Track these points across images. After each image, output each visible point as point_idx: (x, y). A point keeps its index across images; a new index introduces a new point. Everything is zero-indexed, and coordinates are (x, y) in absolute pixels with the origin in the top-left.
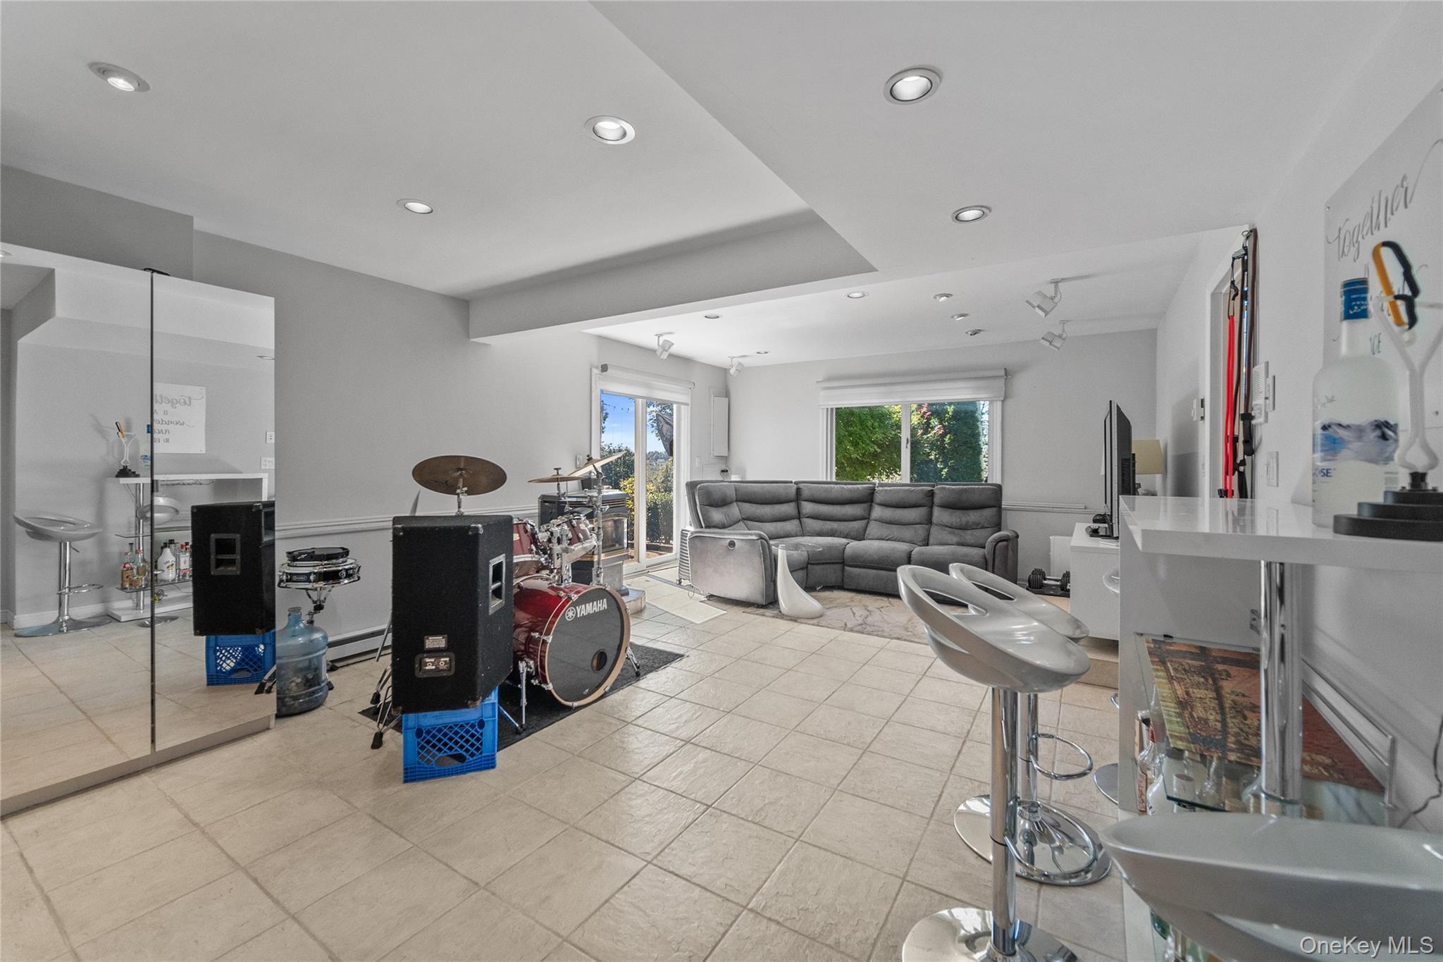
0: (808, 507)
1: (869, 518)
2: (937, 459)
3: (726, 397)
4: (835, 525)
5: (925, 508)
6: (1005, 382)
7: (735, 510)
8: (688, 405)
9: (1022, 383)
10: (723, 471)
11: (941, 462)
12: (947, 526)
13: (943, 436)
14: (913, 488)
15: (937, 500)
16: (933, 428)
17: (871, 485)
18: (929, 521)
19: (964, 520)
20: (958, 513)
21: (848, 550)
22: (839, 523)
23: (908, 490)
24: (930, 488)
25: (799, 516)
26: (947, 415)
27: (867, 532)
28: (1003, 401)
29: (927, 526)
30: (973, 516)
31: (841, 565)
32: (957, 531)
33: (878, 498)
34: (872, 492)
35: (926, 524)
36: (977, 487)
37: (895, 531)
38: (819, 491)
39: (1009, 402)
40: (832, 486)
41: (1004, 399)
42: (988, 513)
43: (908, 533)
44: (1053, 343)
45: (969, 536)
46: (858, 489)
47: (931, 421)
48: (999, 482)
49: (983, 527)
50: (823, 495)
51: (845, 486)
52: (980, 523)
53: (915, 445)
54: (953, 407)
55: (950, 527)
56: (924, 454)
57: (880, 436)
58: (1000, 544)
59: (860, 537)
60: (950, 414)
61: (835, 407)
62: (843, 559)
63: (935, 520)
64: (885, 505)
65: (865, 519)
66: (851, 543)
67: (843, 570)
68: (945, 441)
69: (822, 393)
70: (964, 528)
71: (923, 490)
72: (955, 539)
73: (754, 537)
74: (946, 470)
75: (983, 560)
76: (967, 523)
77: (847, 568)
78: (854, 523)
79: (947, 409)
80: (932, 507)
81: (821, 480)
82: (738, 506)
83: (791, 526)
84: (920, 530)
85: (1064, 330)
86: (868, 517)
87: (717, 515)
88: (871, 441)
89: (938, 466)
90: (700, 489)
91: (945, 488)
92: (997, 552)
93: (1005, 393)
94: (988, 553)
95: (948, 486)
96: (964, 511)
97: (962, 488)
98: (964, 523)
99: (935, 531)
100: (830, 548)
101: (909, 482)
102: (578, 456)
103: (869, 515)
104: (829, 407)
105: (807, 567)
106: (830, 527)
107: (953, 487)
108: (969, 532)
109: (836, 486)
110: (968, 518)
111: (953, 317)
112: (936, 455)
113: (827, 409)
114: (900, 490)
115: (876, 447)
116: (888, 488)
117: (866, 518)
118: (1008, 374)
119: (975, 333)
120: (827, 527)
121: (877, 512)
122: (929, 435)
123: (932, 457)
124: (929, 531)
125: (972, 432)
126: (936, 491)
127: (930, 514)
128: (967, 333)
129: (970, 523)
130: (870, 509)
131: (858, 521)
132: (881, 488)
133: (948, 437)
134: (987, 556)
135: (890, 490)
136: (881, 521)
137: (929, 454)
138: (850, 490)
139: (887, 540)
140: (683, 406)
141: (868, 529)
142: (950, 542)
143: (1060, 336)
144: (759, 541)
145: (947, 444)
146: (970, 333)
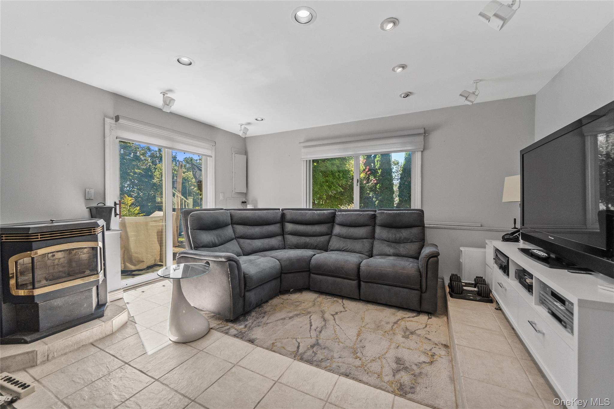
0: (289, 227)
1: (331, 234)
2: (373, 196)
3: (245, 155)
4: (307, 240)
5: (371, 227)
6: (424, 138)
7: (229, 231)
8: (211, 157)
9: (435, 138)
10: (243, 202)
11: (375, 198)
12: (386, 240)
13: (376, 184)
14: (362, 213)
15: (378, 221)
16: (371, 181)
17: (333, 211)
18: (372, 236)
19: (398, 236)
20: (394, 231)
21: (313, 261)
22: (311, 238)
23: (358, 214)
24: (373, 213)
25: (283, 233)
26: (378, 174)
27: (330, 244)
28: (422, 151)
29: (371, 240)
30: (405, 233)
31: (308, 273)
32: (393, 245)
33: (338, 219)
34: (334, 216)
35: (371, 239)
36: (407, 211)
37: (349, 244)
38: (297, 216)
39: (426, 153)
40: (307, 211)
41: (424, 149)
42: (415, 231)
43: (358, 245)
44: (468, 98)
45: (402, 249)
46: (324, 213)
47: (370, 177)
48: (419, 207)
49: (412, 242)
50: (299, 218)
51: (315, 212)
52: (409, 239)
53: (362, 189)
54: (380, 170)
55: (388, 241)
56: (367, 193)
57: (344, 183)
58: (431, 259)
59: (325, 248)
60: (379, 173)
61: (311, 159)
62: (309, 268)
63: (377, 235)
64: (342, 225)
65: (329, 235)
66: (317, 255)
67: (309, 276)
68: (377, 187)
69: (304, 150)
70: (398, 242)
71: (368, 214)
72: (391, 251)
73: (223, 260)
74: (377, 202)
75: (418, 273)
76: (400, 238)
77: (312, 275)
78: (321, 237)
79: (378, 171)
80: (374, 226)
81: (303, 207)
82: (233, 227)
83: (274, 241)
84: (367, 243)
85: (476, 89)
86: (330, 232)
87: (207, 237)
88: (339, 185)
89: (374, 200)
90: (192, 216)
91: (384, 213)
92: (429, 266)
93: (424, 146)
94: (422, 267)
95: (386, 211)
96: (398, 230)
97: (396, 213)
98: (398, 238)
99: (377, 244)
100: (299, 260)
101: (359, 209)
102: (87, 190)
103: (332, 232)
104: (308, 159)
105: (280, 276)
106: (304, 241)
107: (390, 212)
108: (402, 245)
109: (309, 211)
110: (401, 235)
111: (393, 70)
112: (372, 194)
113: (307, 161)
114: (352, 214)
115: (341, 189)
116: (344, 213)
117: (330, 233)
118: (426, 133)
119: (407, 95)
120: (302, 241)
121: (337, 230)
122: (369, 184)
123: (371, 195)
124: (372, 244)
125: (390, 183)
126: (378, 215)
127: (374, 232)
128: (401, 96)
129: (402, 239)
130: (332, 228)
131: (324, 237)
132: (339, 213)
133: (378, 185)
134: (421, 270)
135: (346, 215)
136: (339, 236)
137: (369, 194)
138: (319, 215)
139: (343, 251)
140: (208, 158)
141: (330, 242)
142: (388, 253)
143: (474, 93)
144: (227, 263)
145: (378, 189)
146: (403, 96)
